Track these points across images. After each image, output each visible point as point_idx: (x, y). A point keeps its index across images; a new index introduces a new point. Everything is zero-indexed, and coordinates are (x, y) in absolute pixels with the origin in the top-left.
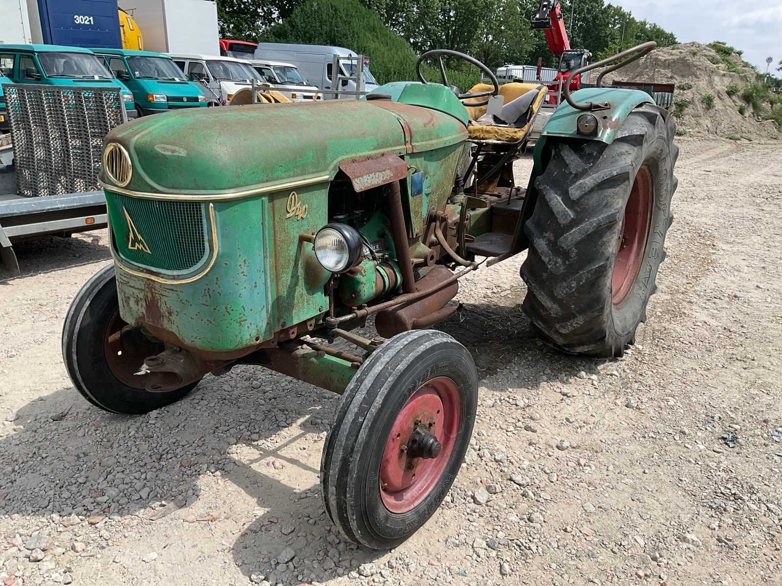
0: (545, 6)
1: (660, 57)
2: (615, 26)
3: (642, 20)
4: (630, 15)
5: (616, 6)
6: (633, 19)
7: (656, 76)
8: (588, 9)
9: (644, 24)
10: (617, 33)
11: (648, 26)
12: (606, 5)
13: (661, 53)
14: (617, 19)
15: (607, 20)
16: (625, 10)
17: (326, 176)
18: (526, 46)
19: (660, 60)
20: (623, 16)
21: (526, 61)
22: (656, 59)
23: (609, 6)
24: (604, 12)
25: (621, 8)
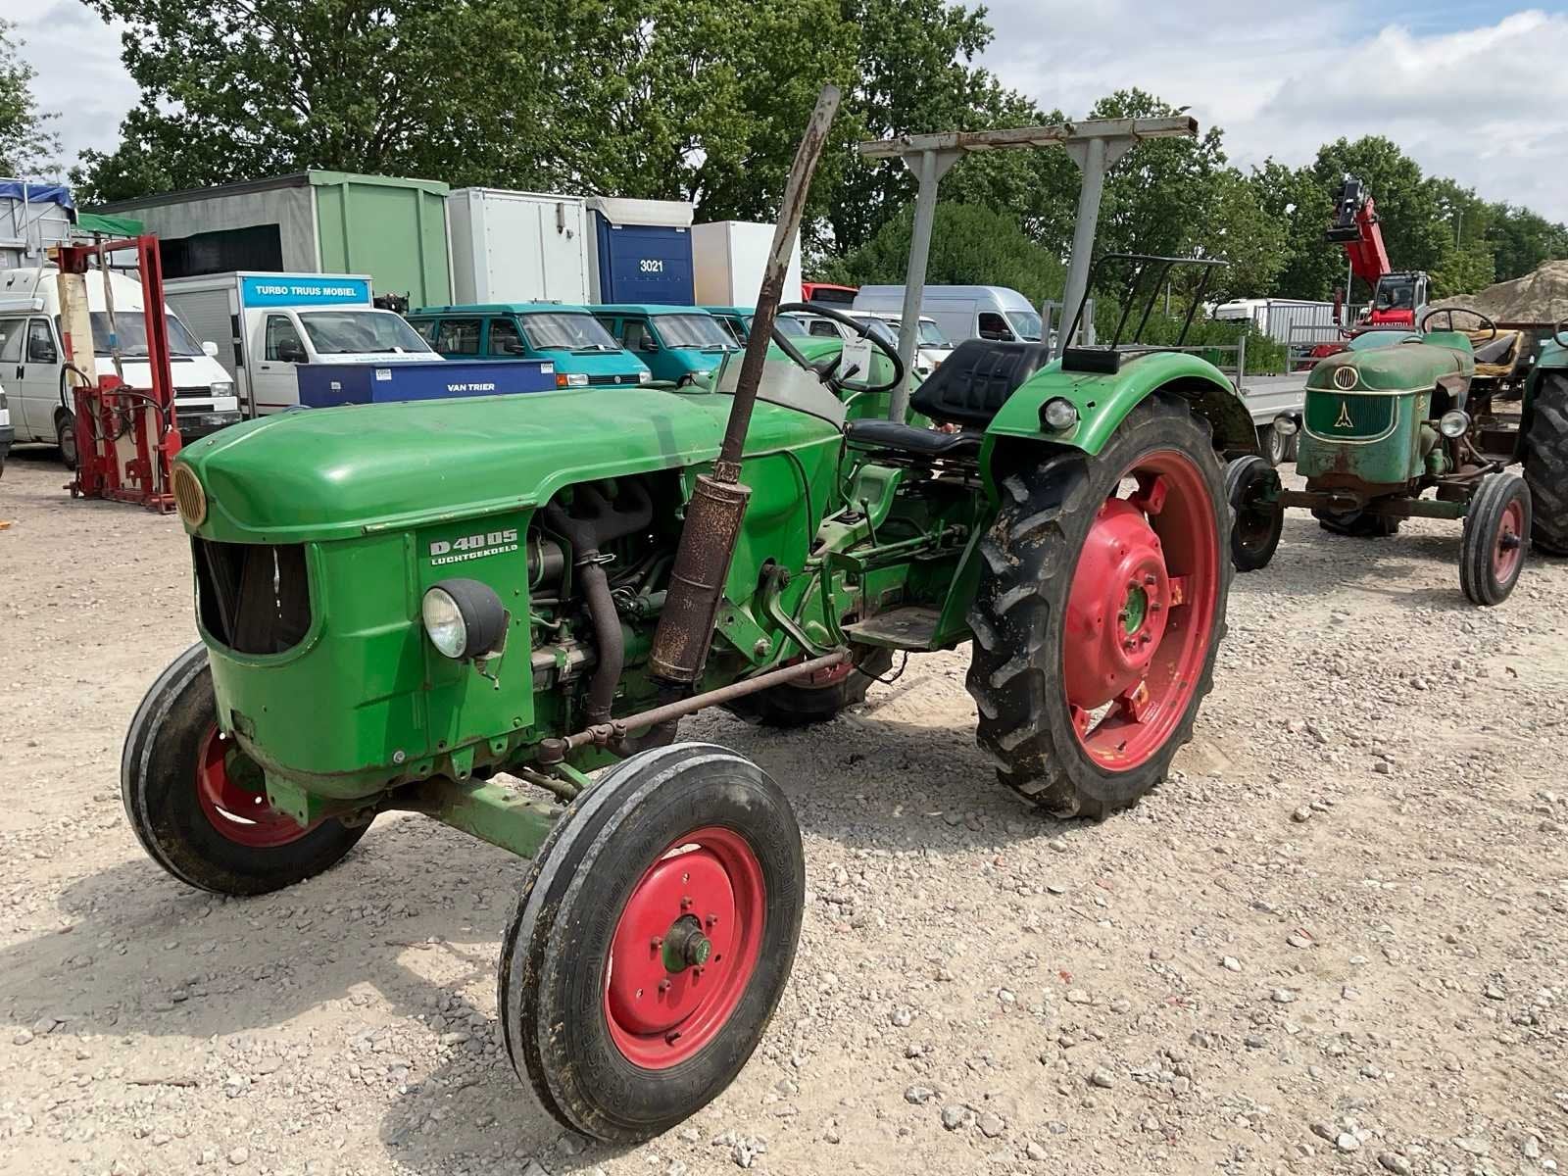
0: (1349, 205)
1: (1559, 279)
2: (1441, 215)
3: (1499, 201)
4: (1472, 195)
5: (1442, 180)
6: (1479, 200)
7: (1553, 311)
8: (1390, 191)
9: (1502, 209)
10: (1448, 230)
11: (1509, 214)
12: (1423, 180)
13: (1559, 272)
14: (1445, 204)
15: (1426, 207)
16: (1462, 185)
17: (1433, 387)
18: (1270, 264)
19: (1560, 284)
20: (1457, 196)
21: (1272, 289)
22: (1553, 283)
23: (1431, 182)
24: (1422, 192)
25: (1452, 182)
